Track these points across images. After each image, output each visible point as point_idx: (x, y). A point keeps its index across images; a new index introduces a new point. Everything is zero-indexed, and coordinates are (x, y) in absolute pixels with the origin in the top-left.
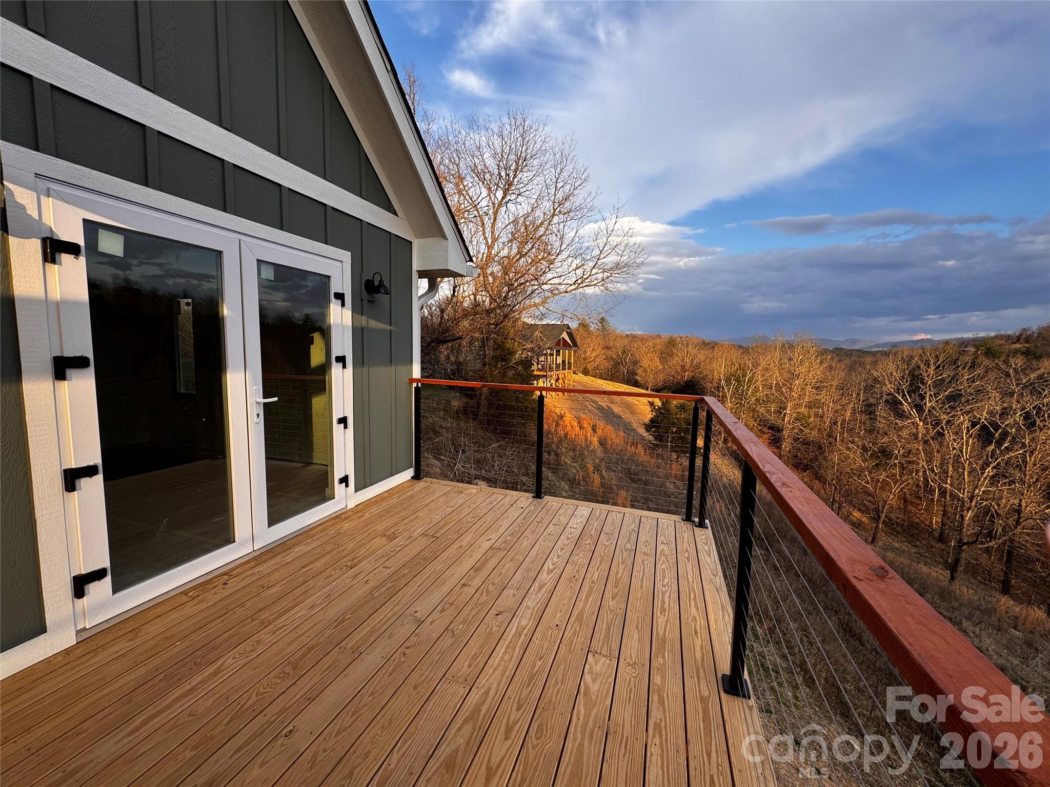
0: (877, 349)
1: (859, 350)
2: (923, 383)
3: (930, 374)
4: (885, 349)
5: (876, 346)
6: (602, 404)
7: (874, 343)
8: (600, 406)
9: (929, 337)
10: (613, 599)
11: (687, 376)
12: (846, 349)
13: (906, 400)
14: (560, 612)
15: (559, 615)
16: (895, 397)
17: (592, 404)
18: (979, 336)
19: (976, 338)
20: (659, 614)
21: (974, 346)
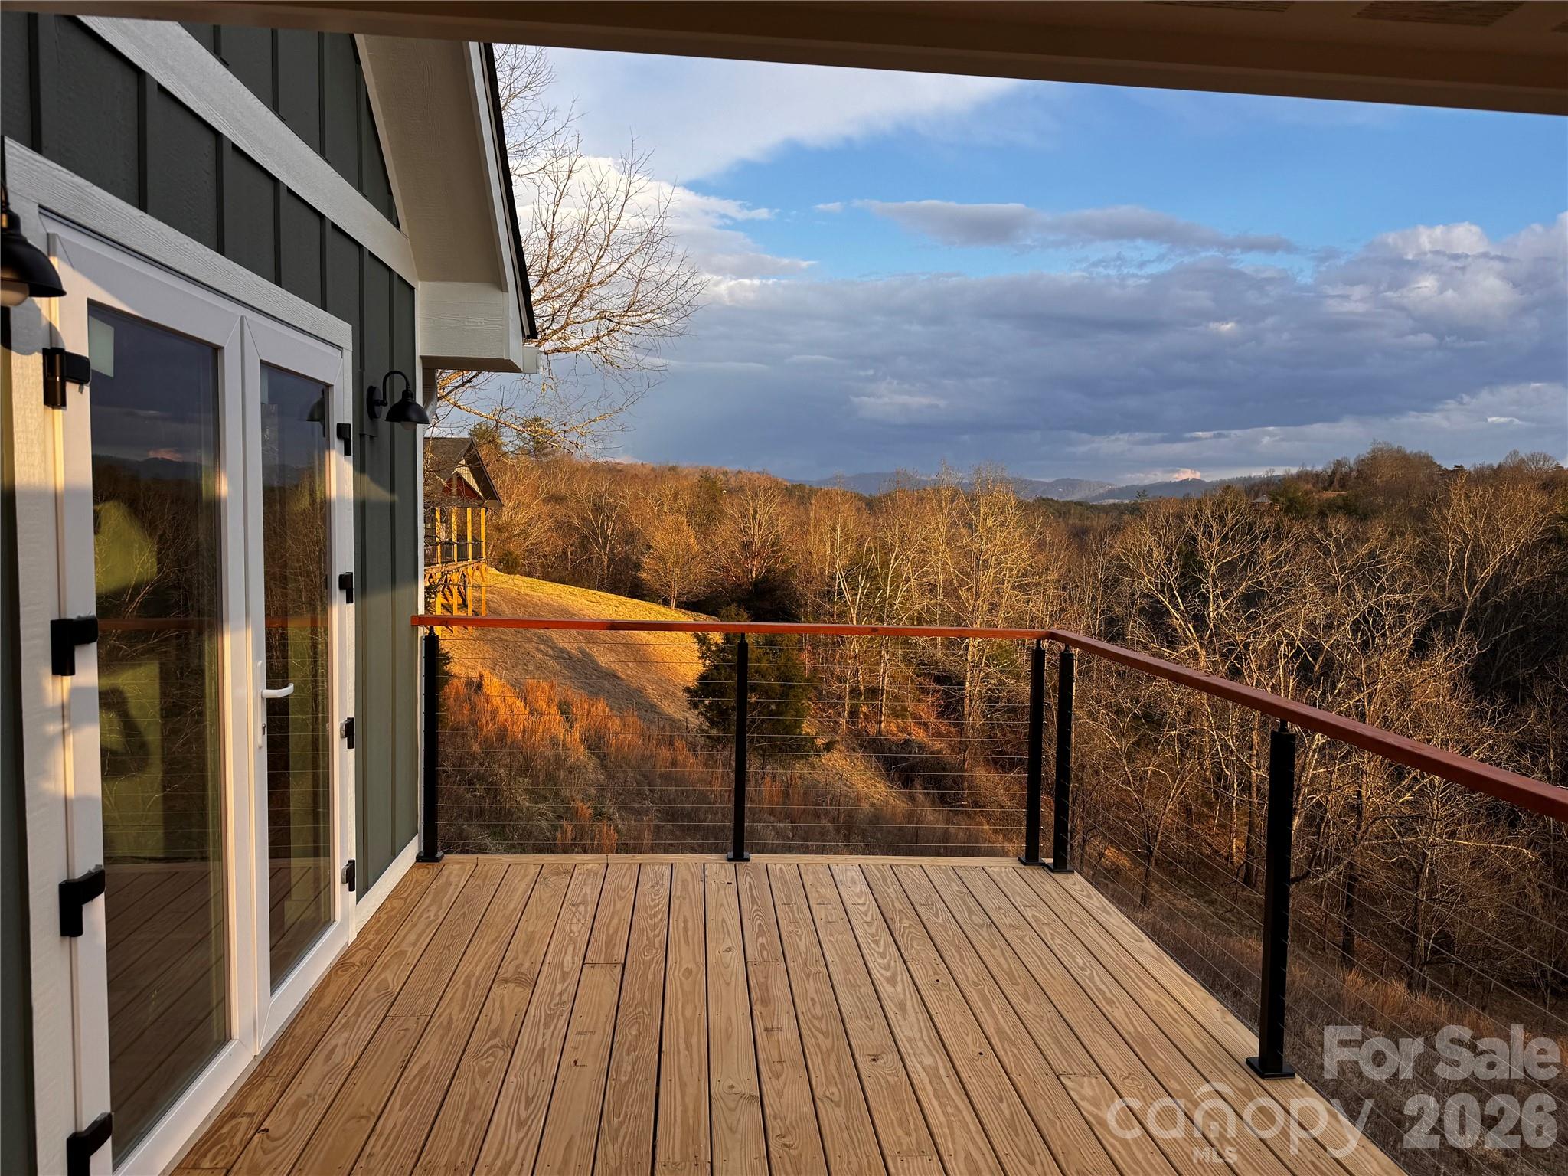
0: (1111, 501)
1: (1079, 504)
2: (1202, 569)
3: (1212, 554)
4: (1127, 502)
5: (1111, 493)
6: (567, 646)
7: (1107, 488)
8: (563, 651)
9: (1198, 475)
10: (1028, 1001)
11: (755, 568)
12: (1057, 502)
13: (1177, 608)
14: (967, 1035)
15: (969, 1040)
16: (1158, 601)
17: (542, 646)
18: (1274, 474)
19: (1272, 477)
20: (1108, 1007)
21: (1269, 494)
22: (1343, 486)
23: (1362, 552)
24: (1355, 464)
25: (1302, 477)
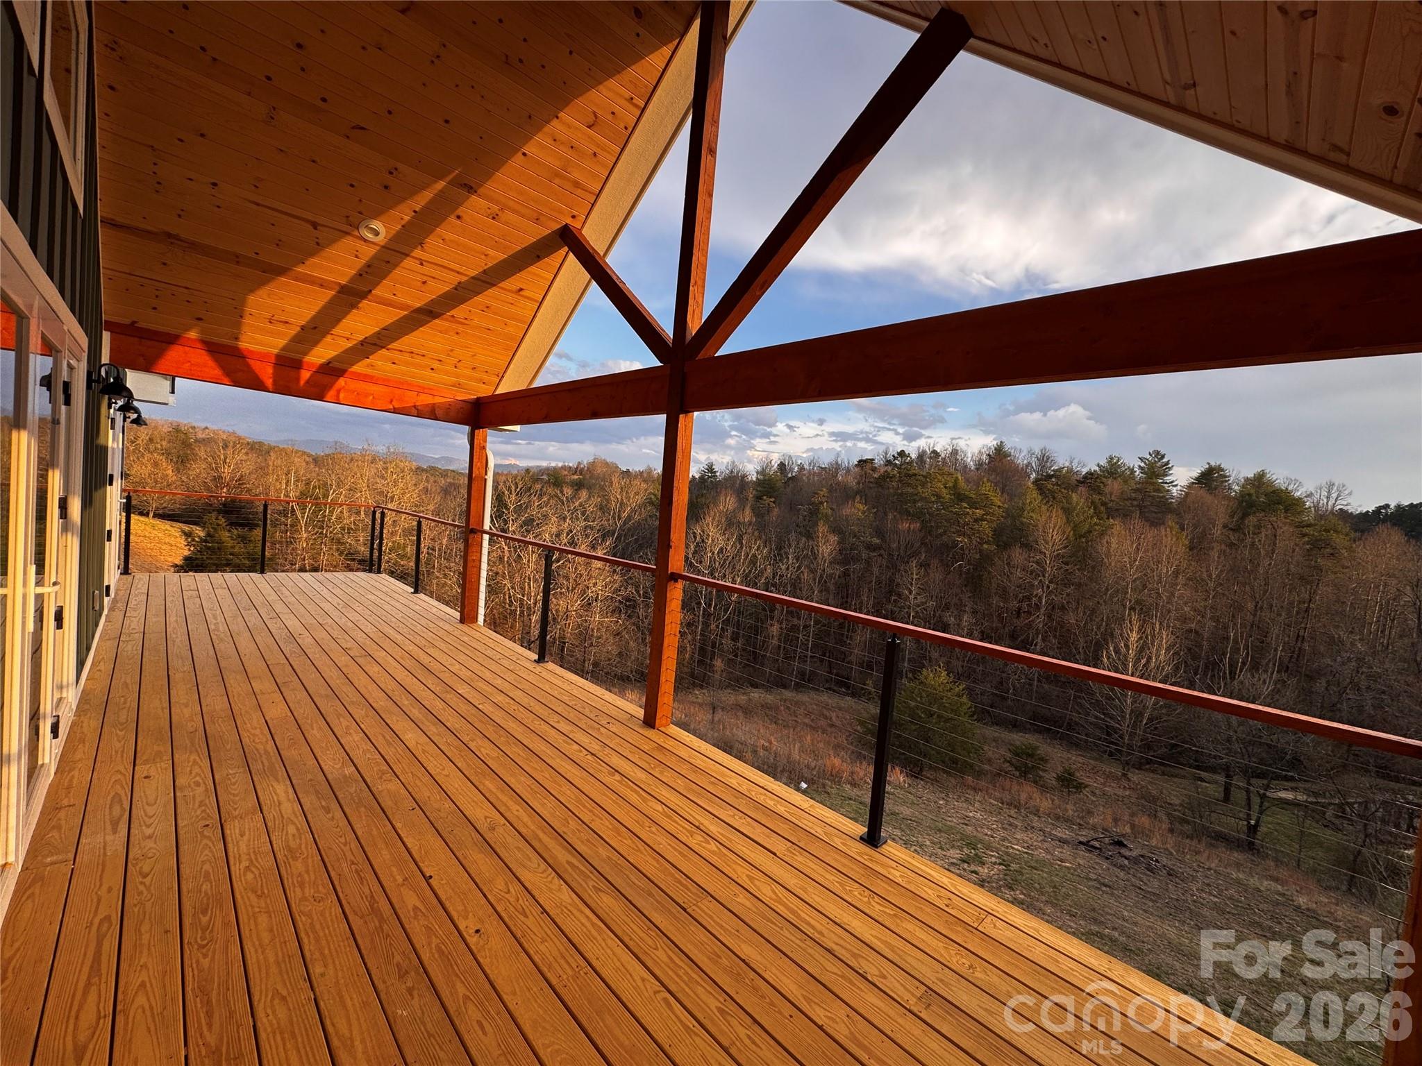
3: (511, 501)
12: (440, 469)
21: (548, 475)
22: (581, 474)
23: (577, 504)
24: (588, 464)
25: (563, 468)
